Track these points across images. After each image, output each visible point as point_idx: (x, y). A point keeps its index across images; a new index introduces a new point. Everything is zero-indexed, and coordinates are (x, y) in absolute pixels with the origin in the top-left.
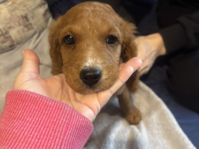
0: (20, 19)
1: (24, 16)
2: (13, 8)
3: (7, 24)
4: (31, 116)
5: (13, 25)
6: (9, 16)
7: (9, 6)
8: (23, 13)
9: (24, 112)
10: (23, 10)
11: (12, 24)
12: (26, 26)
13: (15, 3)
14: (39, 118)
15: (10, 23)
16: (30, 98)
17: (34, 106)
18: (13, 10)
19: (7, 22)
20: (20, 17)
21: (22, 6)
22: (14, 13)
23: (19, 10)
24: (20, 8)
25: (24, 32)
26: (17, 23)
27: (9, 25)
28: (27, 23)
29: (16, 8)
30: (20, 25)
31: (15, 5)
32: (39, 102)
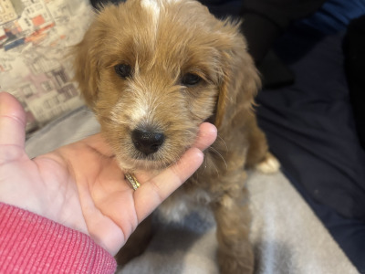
0: (49, 77)
1: (58, 70)
2: (36, 55)
3: (22, 88)
4: (22, 262)
5: (35, 91)
6: (26, 72)
7: (27, 52)
8: (56, 66)
9: (8, 255)
10: (55, 59)
11: (33, 89)
12: (61, 91)
13: (39, 46)
14: (37, 267)
15: (28, 86)
16: (21, 224)
17: (30, 242)
18: (36, 60)
19: (22, 84)
20: (50, 74)
21: (54, 51)
22: (36, 66)
23: (47, 59)
24: (51, 55)
25: (58, 102)
26: (43, 86)
27: (26, 91)
28: (63, 85)
29: (41, 56)
30: (50, 89)
31: (39, 50)
32: (40, 233)
